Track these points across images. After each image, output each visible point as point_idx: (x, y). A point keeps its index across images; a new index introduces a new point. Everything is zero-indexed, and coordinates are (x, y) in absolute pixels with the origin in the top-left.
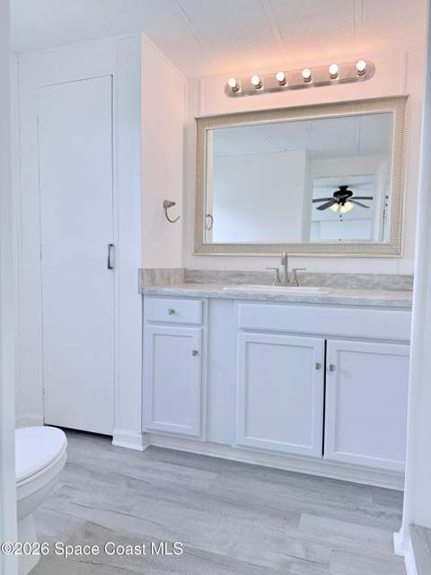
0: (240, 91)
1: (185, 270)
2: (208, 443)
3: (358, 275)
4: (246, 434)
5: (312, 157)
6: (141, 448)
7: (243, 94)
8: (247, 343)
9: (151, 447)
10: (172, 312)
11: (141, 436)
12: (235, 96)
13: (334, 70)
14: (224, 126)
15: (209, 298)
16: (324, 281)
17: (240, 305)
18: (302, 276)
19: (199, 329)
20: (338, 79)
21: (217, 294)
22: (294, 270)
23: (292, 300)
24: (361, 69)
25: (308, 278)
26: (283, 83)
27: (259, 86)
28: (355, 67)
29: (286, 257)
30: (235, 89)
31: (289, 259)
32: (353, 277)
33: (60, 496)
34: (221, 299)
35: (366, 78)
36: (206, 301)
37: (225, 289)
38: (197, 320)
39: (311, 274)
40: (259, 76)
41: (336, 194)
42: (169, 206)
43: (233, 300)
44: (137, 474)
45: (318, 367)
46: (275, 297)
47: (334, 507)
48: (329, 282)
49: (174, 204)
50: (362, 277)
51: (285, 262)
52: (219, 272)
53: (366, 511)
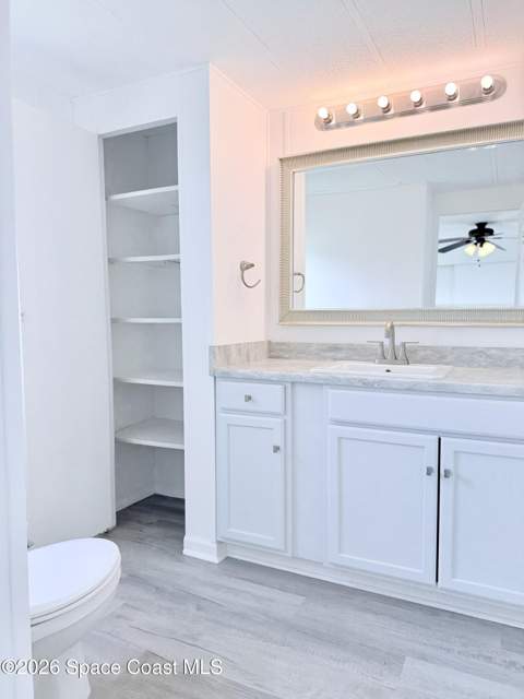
0: (333, 122)
1: (270, 343)
2: (294, 558)
3: (488, 349)
4: (340, 551)
5: (435, 191)
6: (216, 560)
7: (338, 126)
8: (340, 439)
9: (228, 559)
10: (249, 398)
11: (215, 546)
12: (327, 129)
13: (451, 89)
14: (314, 166)
15: (293, 383)
16: (443, 357)
17: (331, 392)
18: (415, 351)
19: (279, 420)
20: (457, 100)
21: (301, 377)
22: (404, 344)
23: (394, 386)
24: (487, 86)
25: (422, 353)
26: (387, 109)
27: (357, 115)
28: (479, 84)
29: (392, 327)
30: (328, 121)
31: (396, 329)
32: (482, 352)
33: (119, 617)
34: (306, 383)
35: (494, 97)
36: (289, 385)
37: (312, 370)
38: (279, 408)
39: (425, 348)
40: (355, 103)
41: (472, 233)
42: (247, 268)
43: (322, 384)
44: (207, 592)
45: (429, 472)
46: (374, 382)
47: (449, 650)
48: (449, 359)
49: (253, 265)
50: (493, 352)
51: (391, 333)
52: (309, 345)
53: (490, 658)
